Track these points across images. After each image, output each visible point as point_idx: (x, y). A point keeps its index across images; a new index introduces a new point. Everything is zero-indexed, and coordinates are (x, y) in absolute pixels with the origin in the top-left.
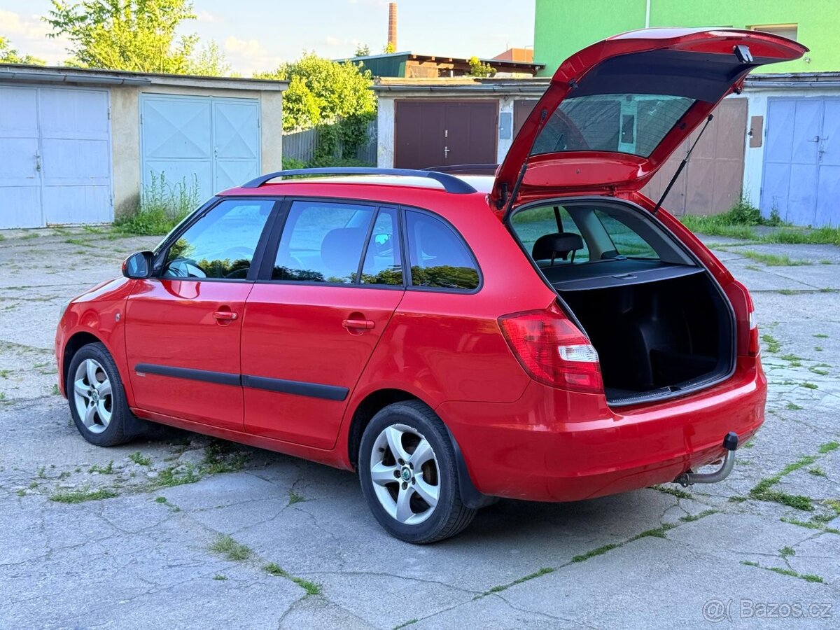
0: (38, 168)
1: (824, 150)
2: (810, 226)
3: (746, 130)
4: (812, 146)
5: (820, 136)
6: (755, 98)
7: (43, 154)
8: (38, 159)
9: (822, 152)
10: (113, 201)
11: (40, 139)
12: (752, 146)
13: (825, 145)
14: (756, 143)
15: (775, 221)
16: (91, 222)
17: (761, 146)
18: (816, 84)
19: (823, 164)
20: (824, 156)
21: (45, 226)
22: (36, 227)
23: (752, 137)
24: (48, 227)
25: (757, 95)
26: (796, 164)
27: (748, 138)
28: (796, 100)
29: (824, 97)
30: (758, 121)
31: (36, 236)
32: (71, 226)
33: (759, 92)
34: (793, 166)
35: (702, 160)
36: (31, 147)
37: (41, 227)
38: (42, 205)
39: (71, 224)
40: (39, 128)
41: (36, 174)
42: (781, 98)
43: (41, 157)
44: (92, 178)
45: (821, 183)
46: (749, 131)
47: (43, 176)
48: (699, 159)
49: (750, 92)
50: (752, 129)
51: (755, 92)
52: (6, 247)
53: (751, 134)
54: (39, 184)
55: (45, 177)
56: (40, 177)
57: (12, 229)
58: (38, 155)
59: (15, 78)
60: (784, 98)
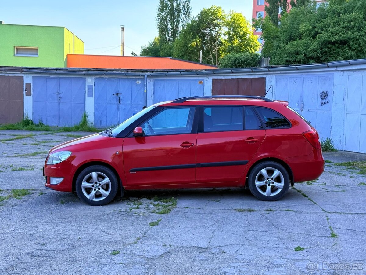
1: (61, 97)
2: (58, 126)
3: (23, 89)
4: (56, 96)
5: (59, 92)
6: (27, 76)
9: (60, 98)
12: (26, 95)
13: (61, 95)
14: (29, 94)
15: (41, 124)
17: (31, 95)
18: (57, 72)
19: (61, 102)
20: (61, 100)
23: (26, 92)
25: (27, 75)
26: (49, 102)
27: (25, 92)
28: (46, 78)
29: (59, 77)
30: (28, 85)
33: (28, 74)
34: (47, 103)
35: (3, 100)
42: (39, 76)
45: (60, 109)
46: (25, 89)
48: (2, 100)
49: (24, 74)
50: (26, 89)
51: (26, 74)
53: (26, 90)
60: (40, 77)
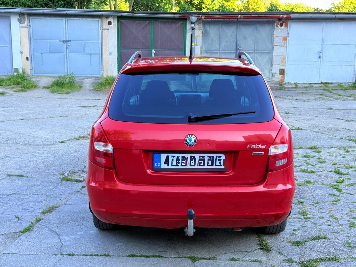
0: (320, 57)
7: (323, 51)
8: (320, 53)
10: (355, 73)
11: (323, 44)
16: (342, 81)
21: (320, 82)
22: (315, 83)
24: (321, 83)
31: (312, 86)
32: (333, 83)
36: (318, 48)
37: (318, 83)
38: (320, 73)
39: (333, 82)
40: (323, 40)
41: (318, 60)
43: (322, 52)
44: (346, 62)
47: (321, 61)
52: (295, 90)
54: (320, 64)
55: (322, 61)
56: (320, 61)
57: (305, 83)
58: (321, 51)
59: (311, 18)
